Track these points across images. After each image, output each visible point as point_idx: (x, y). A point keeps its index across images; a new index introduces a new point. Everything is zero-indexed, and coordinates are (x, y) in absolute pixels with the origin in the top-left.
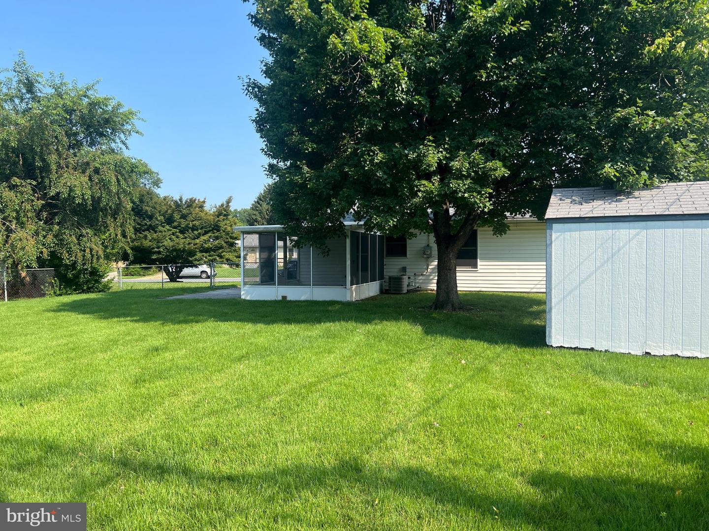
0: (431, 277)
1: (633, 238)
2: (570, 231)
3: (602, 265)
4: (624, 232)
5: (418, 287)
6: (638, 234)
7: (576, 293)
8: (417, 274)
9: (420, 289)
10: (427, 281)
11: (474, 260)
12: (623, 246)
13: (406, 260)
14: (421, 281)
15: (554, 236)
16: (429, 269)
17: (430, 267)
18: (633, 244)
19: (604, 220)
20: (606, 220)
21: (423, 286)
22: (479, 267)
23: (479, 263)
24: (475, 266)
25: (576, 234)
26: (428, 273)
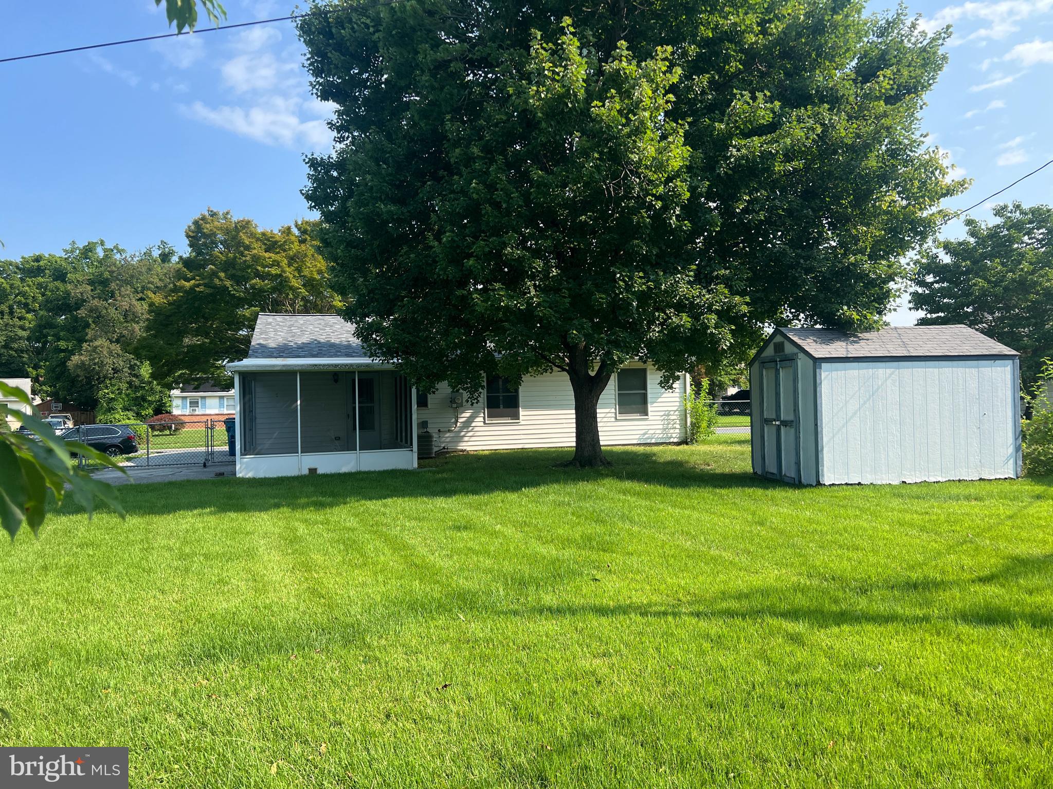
0: (463, 434)
1: (889, 377)
2: (837, 370)
3: (865, 403)
4: (882, 371)
5: (444, 448)
6: (893, 373)
7: (844, 430)
8: (442, 430)
9: (446, 450)
10: (455, 439)
11: (514, 409)
12: (882, 385)
13: (427, 411)
14: (448, 440)
15: (824, 375)
16: (458, 424)
17: (461, 420)
18: (889, 382)
19: (865, 360)
20: (868, 360)
21: (451, 446)
22: (521, 418)
23: (522, 412)
24: (516, 416)
25: (841, 373)
26: (457, 429)
